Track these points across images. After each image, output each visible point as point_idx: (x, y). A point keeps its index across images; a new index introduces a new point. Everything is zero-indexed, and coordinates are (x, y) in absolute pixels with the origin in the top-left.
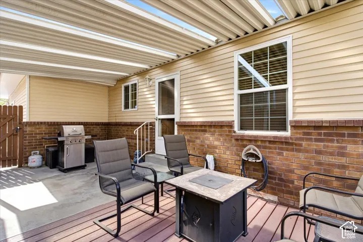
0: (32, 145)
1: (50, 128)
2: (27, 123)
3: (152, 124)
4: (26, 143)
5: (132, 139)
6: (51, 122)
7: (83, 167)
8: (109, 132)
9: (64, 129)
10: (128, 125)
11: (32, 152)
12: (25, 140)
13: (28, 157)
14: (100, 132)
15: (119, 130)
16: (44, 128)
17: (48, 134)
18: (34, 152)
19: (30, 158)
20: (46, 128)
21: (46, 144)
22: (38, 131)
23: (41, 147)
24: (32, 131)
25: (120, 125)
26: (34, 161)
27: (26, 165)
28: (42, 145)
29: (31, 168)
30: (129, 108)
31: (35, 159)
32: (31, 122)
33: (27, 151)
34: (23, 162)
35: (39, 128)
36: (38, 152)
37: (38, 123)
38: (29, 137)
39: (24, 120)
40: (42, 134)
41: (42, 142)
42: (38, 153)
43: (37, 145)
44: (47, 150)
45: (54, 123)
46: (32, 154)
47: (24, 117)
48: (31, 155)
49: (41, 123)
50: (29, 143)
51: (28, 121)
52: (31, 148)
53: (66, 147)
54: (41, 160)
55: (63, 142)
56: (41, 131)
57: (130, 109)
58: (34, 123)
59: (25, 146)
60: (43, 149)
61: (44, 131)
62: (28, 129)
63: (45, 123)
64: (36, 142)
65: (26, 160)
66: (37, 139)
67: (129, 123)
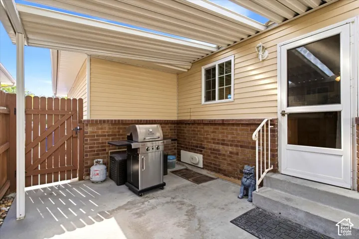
0: (94, 151)
1: (113, 128)
2: (88, 121)
3: (274, 122)
4: (87, 148)
5: (223, 144)
6: (115, 121)
7: (161, 186)
8: (181, 133)
9: (138, 130)
10: (215, 124)
11: (95, 161)
12: (87, 144)
13: (90, 167)
14: (169, 132)
15: (199, 131)
16: (107, 128)
17: (111, 135)
18: (96, 160)
19: (93, 169)
20: (110, 129)
21: (110, 150)
22: (100, 132)
23: (104, 154)
24: (93, 132)
25: (199, 124)
26: (98, 174)
27: (87, 177)
28: (105, 150)
29: (93, 182)
30: (214, 99)
31: (98, 171)
32: (92, 121)
33: (88, 159)
34: (84, 173)
35: (102, 129)
36: (101, 160)
37: (100, 121)
38: (91, 140)
39: (85, 118)
40: (105, 136)
41: (105, 146)
42: (101, 162)
43: (100, 150)
44: (112, 158)
45: (119, 121)
46: (95, 163)
47: (85, 113)
48: (93, 165)
49: (104, 121)
50: (90, 148)
51: (89, 119)
52: (93, 155)
53: (140, 157)
54: (105, 171)
55: (136, 150)
56: (104, 132)
57: (217, 101)
58: (96, 121)
59: (86, 152)
60: (107, 155)
61: (107, 132)
62: (89, 129)
63: (108, 121)
64: (98, 147)
65: (87, 171)
66: (100, 143)
67: (219, 120)
